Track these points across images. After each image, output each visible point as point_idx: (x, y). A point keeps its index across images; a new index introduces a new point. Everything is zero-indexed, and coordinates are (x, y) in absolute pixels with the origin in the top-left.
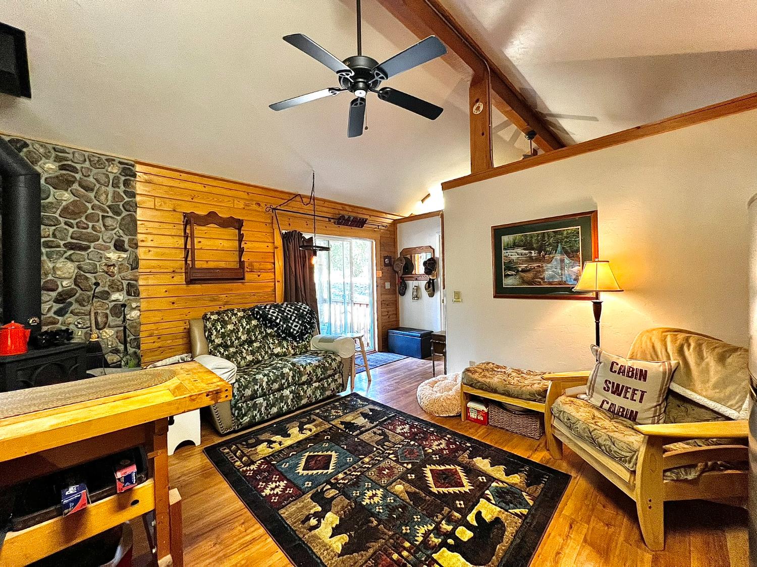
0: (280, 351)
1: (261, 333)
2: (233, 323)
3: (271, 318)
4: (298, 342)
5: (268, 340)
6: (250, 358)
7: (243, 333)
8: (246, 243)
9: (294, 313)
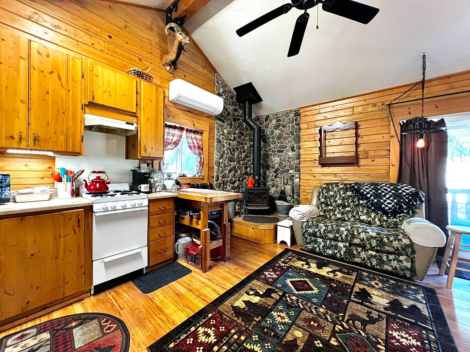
0: (365, 219)
1: (353, 201)
2: (334, 191)
3: (363, 192)
4: (388, 218)
5: (359, 208)
6: (339, 216)
7: (339, 199)
8: (362, 138)
9: (390, 192)
